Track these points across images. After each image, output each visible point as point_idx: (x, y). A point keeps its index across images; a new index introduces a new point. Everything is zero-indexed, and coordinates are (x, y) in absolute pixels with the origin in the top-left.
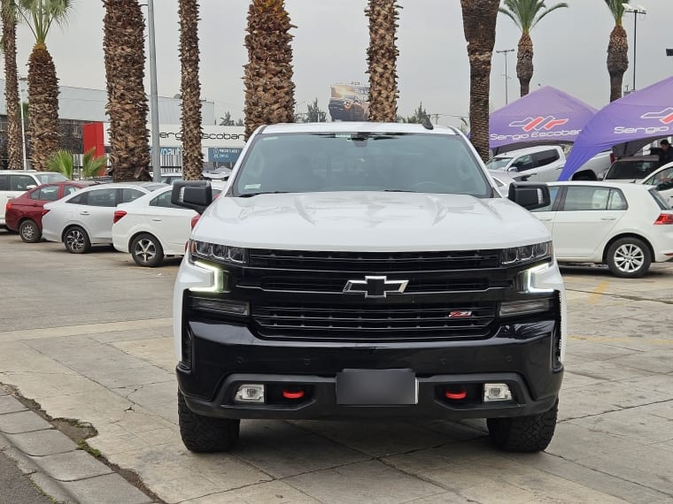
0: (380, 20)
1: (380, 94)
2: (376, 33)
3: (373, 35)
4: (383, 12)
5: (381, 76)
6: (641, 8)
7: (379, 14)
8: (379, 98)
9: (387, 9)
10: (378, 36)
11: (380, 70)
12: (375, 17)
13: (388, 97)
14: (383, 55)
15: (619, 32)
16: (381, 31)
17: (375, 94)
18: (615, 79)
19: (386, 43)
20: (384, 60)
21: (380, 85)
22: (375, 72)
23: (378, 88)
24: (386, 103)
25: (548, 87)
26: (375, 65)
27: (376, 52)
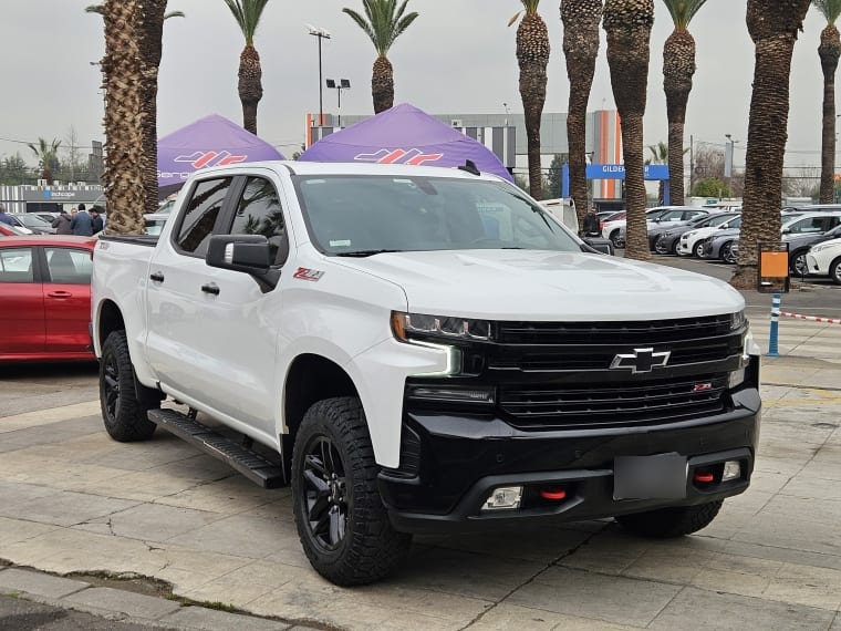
0: (122, 20)
1: (123, 116)
2: (116, 36)
3: (112, 40)
4: (125, 12)
5: (125, 93)
6: (326, 32)
7: (120, 13)
8: (123, 123)
9: (130, 8)
10: (119, 42)
11: (122, 85)
12: (114, 16)
13: (133, 122)
14: (127, 67)
15: (250, 54)
16: (124, 36)
17: (117, 117)
18: (249, 109)
19: (131, 52)
20: (129, 73)
21: (124, 106)
22: (116, 87)
23: (121, 108)
24: (132, 129)
25: (216, 116)
26: (115, 78)
27: (117, 63)
